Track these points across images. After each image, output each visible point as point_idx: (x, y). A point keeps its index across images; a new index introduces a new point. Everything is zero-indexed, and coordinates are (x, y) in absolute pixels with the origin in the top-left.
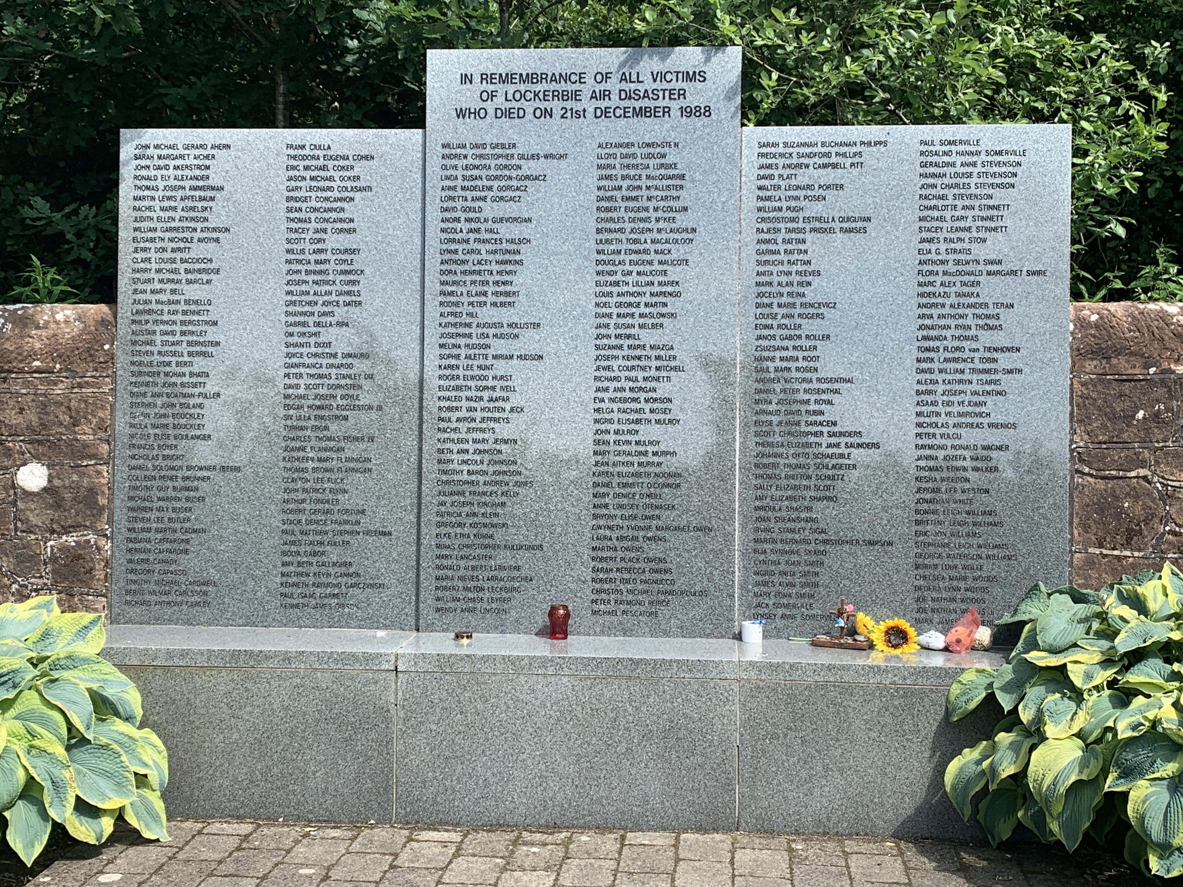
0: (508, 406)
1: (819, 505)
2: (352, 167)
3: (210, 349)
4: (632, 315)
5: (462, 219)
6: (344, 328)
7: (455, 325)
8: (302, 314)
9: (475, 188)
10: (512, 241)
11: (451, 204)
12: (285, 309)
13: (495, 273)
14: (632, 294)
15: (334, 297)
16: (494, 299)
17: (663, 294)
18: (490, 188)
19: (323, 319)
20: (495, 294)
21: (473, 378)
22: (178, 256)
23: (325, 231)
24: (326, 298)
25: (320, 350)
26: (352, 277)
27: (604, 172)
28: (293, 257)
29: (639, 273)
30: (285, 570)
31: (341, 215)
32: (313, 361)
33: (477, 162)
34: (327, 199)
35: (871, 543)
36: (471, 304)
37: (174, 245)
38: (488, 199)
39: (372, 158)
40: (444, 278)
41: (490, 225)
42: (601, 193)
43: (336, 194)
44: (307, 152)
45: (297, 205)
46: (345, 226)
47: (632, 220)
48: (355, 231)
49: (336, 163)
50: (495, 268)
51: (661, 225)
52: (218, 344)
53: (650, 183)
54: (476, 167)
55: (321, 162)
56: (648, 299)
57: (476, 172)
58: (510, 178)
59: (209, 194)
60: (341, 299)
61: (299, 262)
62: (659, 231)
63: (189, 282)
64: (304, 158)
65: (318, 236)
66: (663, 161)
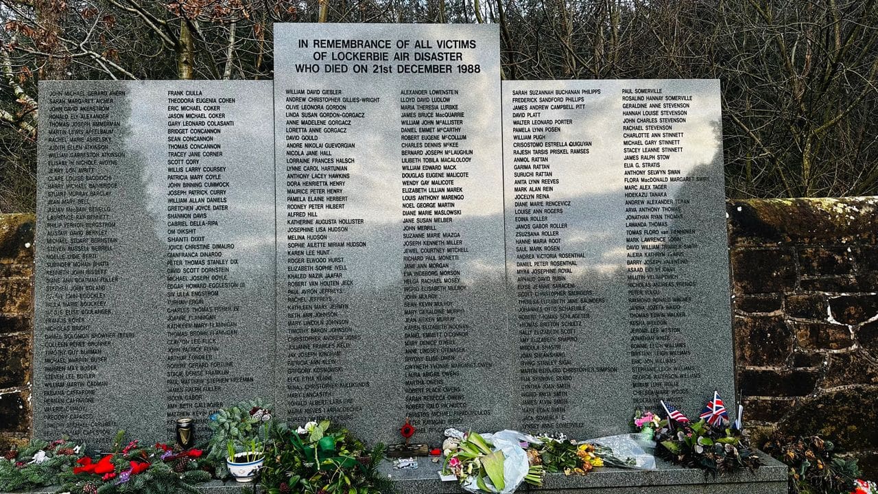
0: (341, 281)
1: (564, 344)
2: (218, 108)
3: (110, 245)
4: (430, 213)
5: (303, 145)
6: (214, 226)
7: (300, 222)
8: (182, 216)
9: (312, 122)
10: (341, 161)
11: (294, 134)
12: (168, 212)
13: (328, 183)
14: (429, 198)
15: (206, 203)
16: (328, 203)
17: (451, 197)
18: (323, 123)
19: (198, 220)
20: (329, 199)
21: (314, 260)
22: (85, 174)
23: (198, 154)
24: (200, 204)
25: (195, 243)
26: (219, 188)
27: (406, 111)
28: (173, 174)
29: (433, 183)
30: (170, 411)
31: (210, 143)
32: (190, 251)
33: (313, 104)
34: (199, 131)
35: (603, 370)
36: (311, 206)
37: (80, 167)
38: (322, 130)
39: (234, 101)
40: (291, 188)
41: (324, 149)
42: (405, 126)
43: (206, 127)
44: (184, 96)
45: (177, 135)
46: (214, 150)
47: (428, 145)
48: (221, 154)
49: (205, 104)
50: (329, 180)
51: (448, 148)
52: (115, 240)
53: (439, 119)
54: (312, 107)
55: (195, 104)
56: (440, 201)
57: (312, 111)
58: (338, 115)
59: (108, 128)
60: (211, 204)
61: (179, 177)
62: (447, 153)
63: (93, 194)
64: (182, 101)
65: (192, 158)
66: (447, 103)
